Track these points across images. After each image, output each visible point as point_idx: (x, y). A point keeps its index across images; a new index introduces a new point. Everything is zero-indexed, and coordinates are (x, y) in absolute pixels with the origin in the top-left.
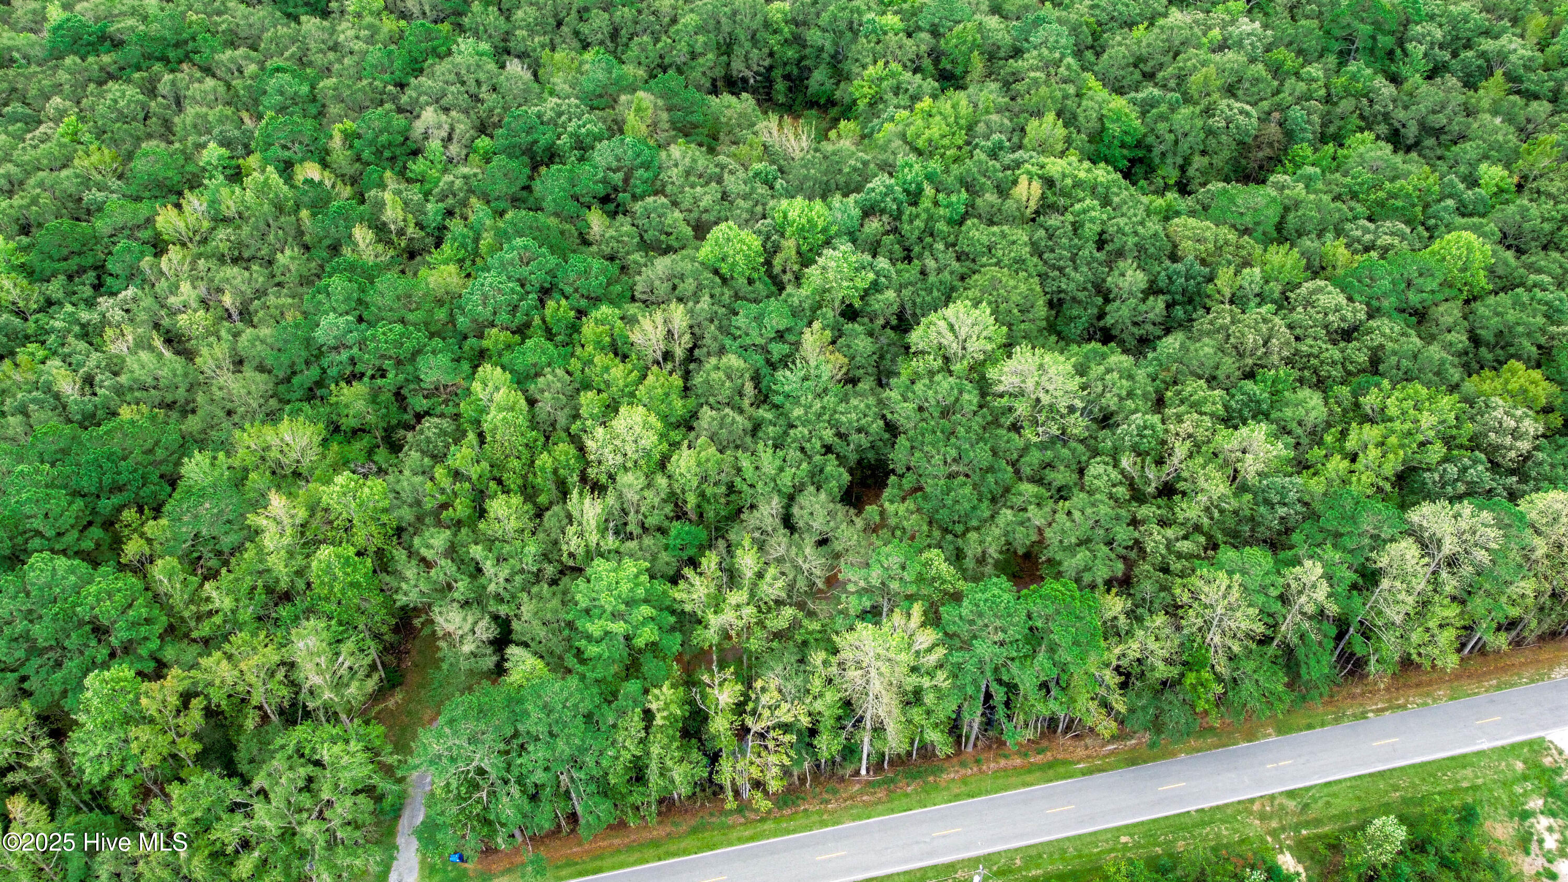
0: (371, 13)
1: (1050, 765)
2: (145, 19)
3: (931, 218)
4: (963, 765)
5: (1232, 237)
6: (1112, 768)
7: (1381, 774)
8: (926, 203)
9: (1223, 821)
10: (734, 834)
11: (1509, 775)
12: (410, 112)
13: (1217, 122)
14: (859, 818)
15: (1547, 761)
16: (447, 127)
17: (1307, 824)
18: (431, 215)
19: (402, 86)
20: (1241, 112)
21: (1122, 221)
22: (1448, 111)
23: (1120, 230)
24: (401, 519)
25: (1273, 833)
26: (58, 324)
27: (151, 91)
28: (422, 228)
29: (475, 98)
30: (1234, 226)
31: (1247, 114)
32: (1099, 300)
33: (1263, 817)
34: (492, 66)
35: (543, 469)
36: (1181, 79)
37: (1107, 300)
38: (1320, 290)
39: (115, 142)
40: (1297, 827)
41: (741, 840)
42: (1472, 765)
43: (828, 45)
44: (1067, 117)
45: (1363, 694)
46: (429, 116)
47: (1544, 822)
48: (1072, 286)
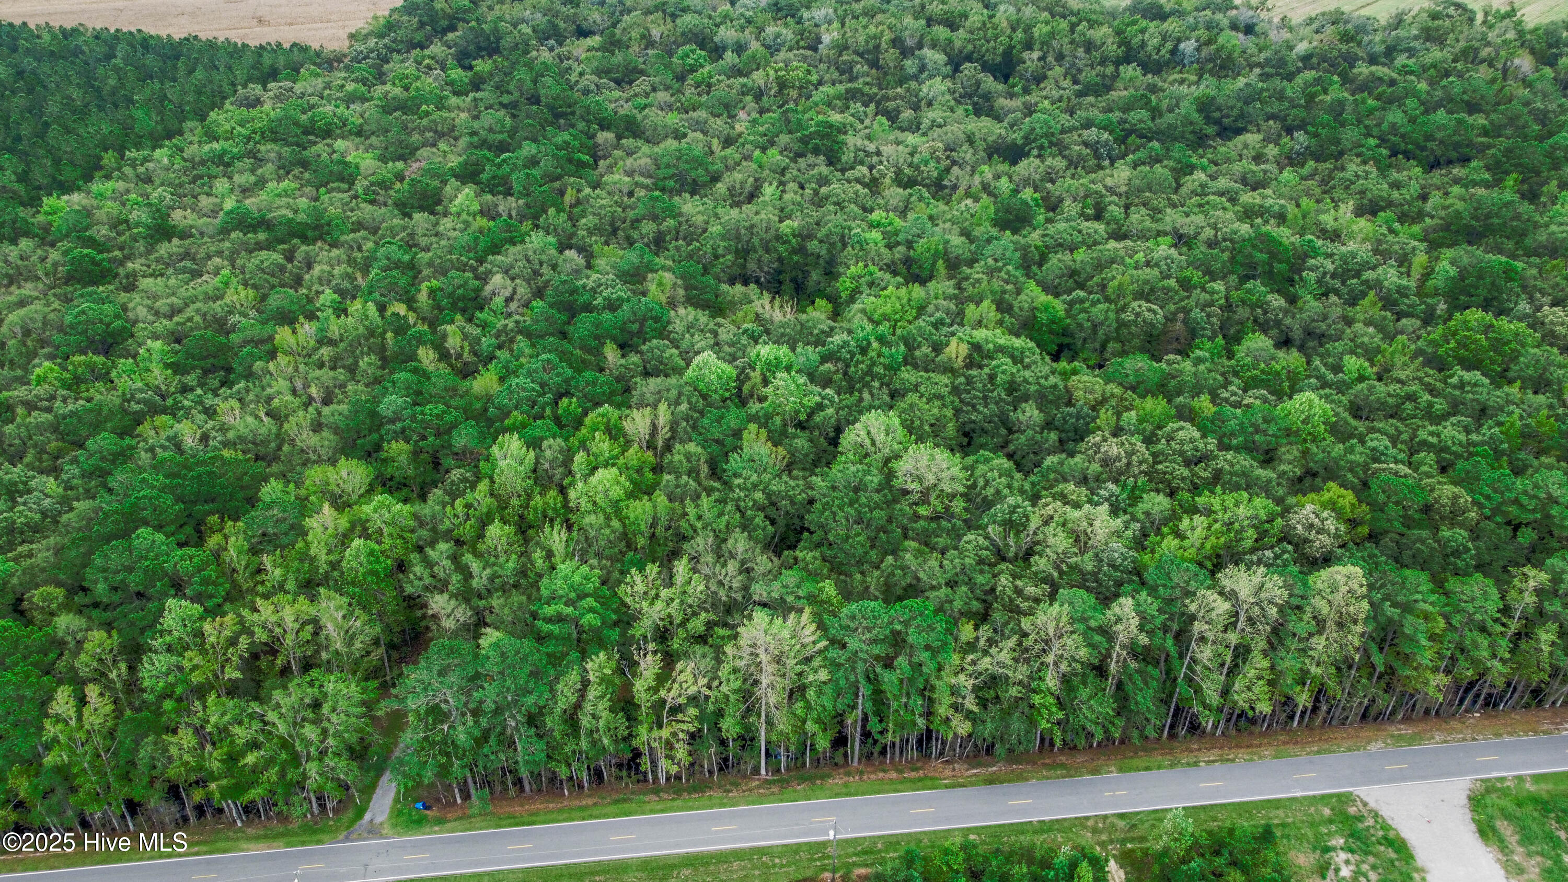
0: (468, 214)
1: (920, 780)
2: (296, 212)
3: (874, 364)
4: (848, 774)
5: (1118, 391)
6: (972, 784)
7: (1203, 808)
8: (873, 354)
9: (1059, 831)
10: (648, 807)
11: (1317, 818)
12: (484, 279)
13: (1128, 316)
14: (753, 803)
15: (1352, 810)
16: (510, 289)
17: (1132, 840)
18: (484, 346)
19: (481, 261)
20: (1149, 310)
21: (1027, 374)
22: (1329, 321)
23: (1026, 381)
24: (420, 538)
25: (1103, 844)
26: (186, 403)
27: (290, 258)
28: (475, 354)
29: (536, 273)
30: (1120, 384)
31: (1154, 312)
32: (1003, 431)
33: (1095, 831)
34: (553, 252)
35: (535, 510)
36: (1103, 287)
37: (1010, 431)
38: (1181, 428)
39: (255, 287)
40: (1123, 842)
41: (652, 811)
42: (1285, 807)
43: (824, 252)
44: (1002, 306)
45: (1199, 750)
46: (498, 279)
47: (1343, 856)
48: (980, 417)
